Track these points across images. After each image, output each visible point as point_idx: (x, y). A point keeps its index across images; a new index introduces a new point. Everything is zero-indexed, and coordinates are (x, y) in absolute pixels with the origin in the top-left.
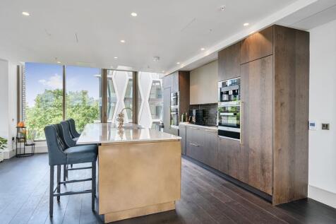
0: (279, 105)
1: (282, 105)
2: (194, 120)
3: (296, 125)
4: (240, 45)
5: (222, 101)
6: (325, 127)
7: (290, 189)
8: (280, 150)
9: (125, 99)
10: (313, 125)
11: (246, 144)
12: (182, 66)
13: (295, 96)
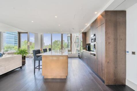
0: (108, 43)
1: (109, 43)
2: (87, 49)
3: (118, 52)
4: (96, 21)
5: (92, 42)
6: (134, 53)
7: (115, 79)
8: (108, 62)
9: (75, 42)
10: (128, 52)
11: (97, 59)
12: (83, 31)
13: (117, 39)
